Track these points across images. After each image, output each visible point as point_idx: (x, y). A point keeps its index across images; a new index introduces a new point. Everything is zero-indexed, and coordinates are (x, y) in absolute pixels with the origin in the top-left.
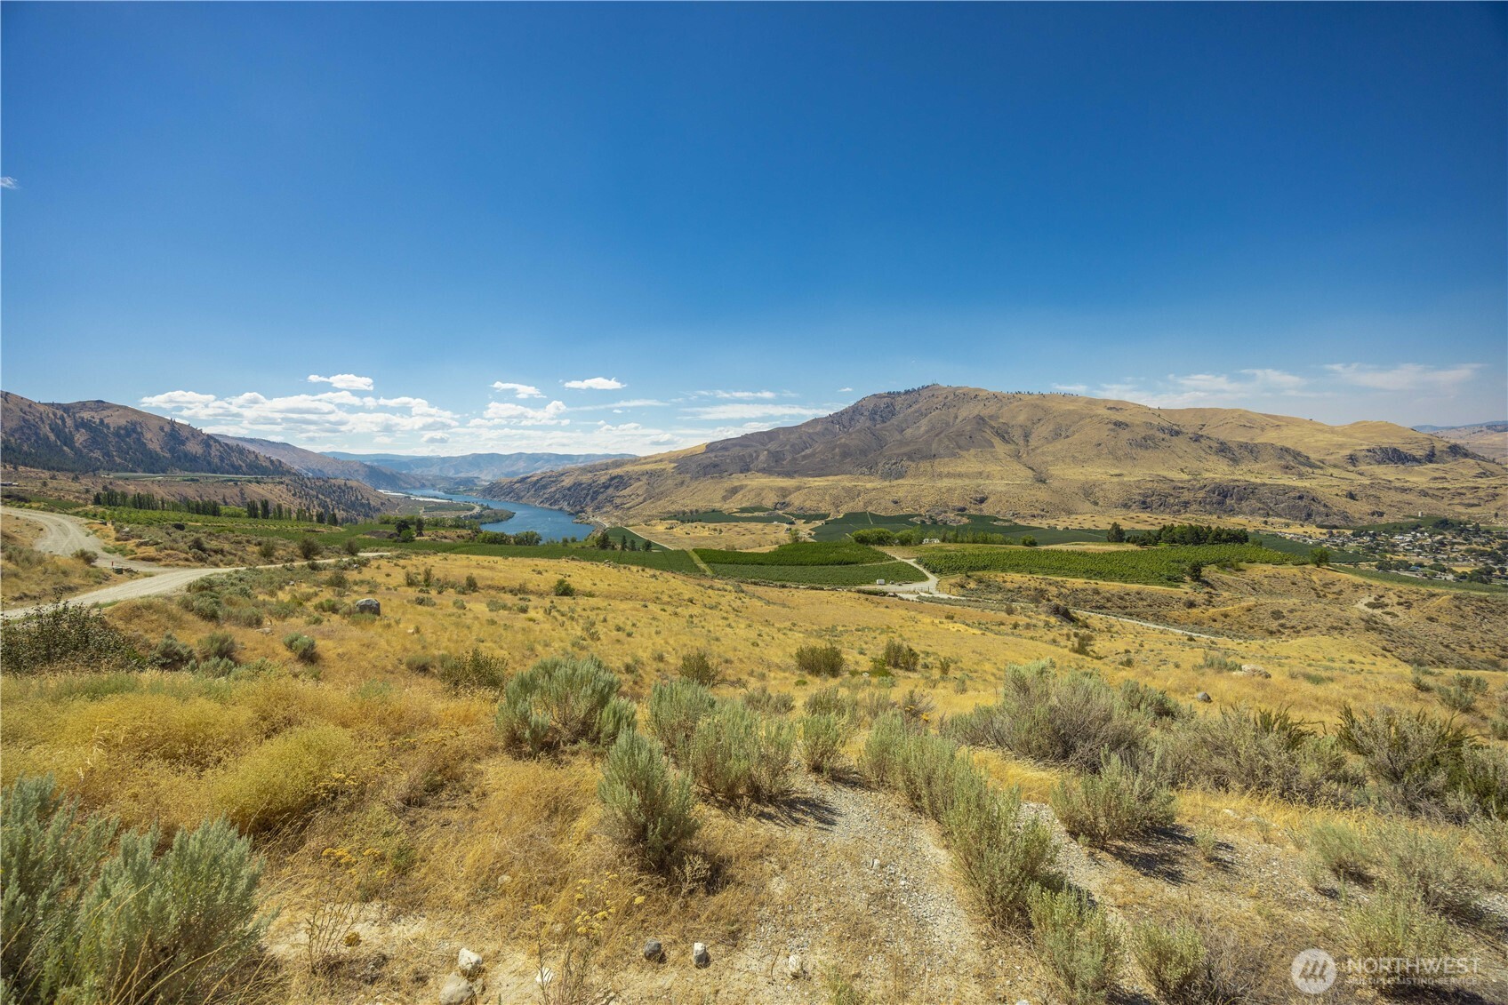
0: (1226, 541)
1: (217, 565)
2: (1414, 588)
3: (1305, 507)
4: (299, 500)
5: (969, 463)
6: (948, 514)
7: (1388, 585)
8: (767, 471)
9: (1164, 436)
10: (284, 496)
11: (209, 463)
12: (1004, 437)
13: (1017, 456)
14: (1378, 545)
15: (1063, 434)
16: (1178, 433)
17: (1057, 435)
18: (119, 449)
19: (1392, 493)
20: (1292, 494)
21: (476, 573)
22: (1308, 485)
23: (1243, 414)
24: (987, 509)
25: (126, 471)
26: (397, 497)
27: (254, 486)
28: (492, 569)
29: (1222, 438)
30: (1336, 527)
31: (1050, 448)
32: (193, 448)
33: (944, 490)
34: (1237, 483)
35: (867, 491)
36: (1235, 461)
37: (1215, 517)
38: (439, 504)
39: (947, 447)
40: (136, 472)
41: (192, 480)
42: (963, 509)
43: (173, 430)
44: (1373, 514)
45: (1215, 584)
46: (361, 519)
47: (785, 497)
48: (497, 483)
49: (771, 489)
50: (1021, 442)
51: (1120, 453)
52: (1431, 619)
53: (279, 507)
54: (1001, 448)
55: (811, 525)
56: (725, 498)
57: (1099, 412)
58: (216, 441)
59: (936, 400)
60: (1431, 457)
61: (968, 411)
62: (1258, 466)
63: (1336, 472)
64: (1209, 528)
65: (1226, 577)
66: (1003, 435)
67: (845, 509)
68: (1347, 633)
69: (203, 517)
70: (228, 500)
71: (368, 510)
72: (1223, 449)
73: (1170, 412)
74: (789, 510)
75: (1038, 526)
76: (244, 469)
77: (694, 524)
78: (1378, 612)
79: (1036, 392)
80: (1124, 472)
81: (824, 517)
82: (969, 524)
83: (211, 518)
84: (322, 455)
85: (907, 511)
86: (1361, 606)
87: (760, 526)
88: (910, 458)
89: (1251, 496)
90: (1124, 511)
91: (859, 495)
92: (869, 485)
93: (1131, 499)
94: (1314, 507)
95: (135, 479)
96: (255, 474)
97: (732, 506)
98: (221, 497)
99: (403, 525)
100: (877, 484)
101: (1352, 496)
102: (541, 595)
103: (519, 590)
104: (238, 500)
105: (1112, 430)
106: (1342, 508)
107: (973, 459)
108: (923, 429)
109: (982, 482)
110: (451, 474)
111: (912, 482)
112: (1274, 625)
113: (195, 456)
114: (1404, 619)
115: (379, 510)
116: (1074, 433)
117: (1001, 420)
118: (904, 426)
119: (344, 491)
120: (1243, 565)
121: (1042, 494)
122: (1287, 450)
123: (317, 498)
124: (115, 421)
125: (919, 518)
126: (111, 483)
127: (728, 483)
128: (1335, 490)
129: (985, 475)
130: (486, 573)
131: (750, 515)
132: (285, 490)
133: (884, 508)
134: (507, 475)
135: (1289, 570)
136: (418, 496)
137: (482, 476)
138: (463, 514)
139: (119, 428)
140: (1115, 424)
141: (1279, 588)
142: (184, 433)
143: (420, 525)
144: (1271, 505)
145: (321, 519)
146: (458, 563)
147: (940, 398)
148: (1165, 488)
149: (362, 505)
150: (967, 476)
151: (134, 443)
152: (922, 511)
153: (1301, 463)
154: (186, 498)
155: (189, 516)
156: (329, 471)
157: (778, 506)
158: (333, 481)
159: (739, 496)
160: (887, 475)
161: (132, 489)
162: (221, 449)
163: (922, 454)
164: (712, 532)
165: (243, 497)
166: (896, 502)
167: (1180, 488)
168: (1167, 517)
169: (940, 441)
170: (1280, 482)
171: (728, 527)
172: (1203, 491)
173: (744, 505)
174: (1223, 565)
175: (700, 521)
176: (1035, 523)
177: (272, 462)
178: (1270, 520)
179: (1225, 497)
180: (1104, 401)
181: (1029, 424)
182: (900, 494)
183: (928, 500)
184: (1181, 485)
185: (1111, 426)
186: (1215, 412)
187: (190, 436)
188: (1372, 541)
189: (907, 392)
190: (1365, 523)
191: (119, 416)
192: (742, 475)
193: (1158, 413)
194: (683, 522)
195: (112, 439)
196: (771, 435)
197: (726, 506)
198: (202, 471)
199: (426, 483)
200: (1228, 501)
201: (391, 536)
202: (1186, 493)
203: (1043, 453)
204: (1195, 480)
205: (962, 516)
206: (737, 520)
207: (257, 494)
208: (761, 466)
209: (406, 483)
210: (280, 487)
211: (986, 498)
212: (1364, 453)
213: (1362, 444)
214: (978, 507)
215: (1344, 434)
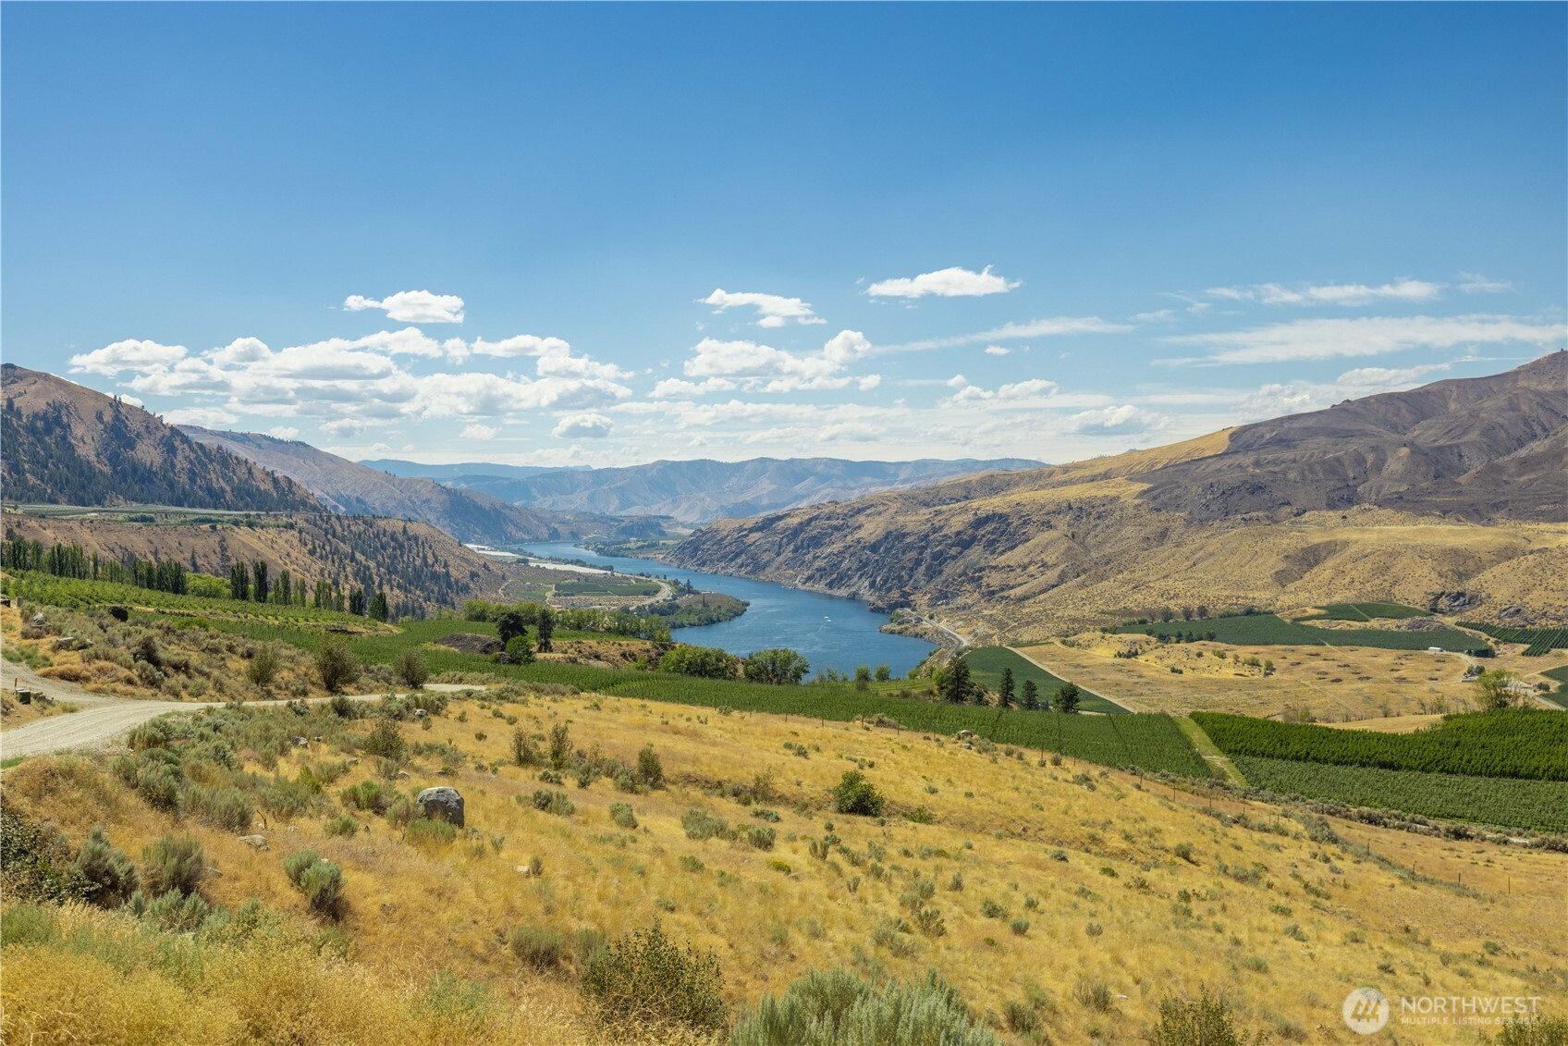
1: (177, 696)
4: (320, 564)
8: (1408, 503)
10: (294, 554)
11: (171, 485)
18: (34, 459)
21: (660, 743)
25: (42, 500)
26: (502, 562)
27: (243, 534)
28: (694, 735)
32: (147, 453)
38: (587, 577)
40: (55, 502)
41: (144, 519)
43: (116, 417)
46: (431, 607)
47: (1462, 576)
48: (710, 531)
49: (1422, 553)
53: (285, 576)
56: (1282, 578)
58: (185, 440)
69: (157, 594)
70: (199, 562)
71: (445, 587)
74: (1474, 614)
76: (229, 496)
77: (1194, 647)
83: (169, 596)
84: (364, 468)
87: (1387, 657)
95: (54, 515)
96: (247, 506)
97: (1303, 598)
98: (188, 555)
99: (512, 625)
102: (803, 807)
103: (754, 792)
104: (215, 560)
110: (613, 508)
113: (150, 471)
115: (466, 589)
119: (401, 546)
123: (353, 559)
124: (32, 402)
126: (19, 525)
127: (1292, 538)
130: (682, 745)
131: (1356, 625)
132: (296, 542)
134: (732, 512)
136: (544, 559)
137: (678, 515)
138: (635, 603)
139: (36, 416)
142: (135, 425)
143: (546, 624)
145: (357, 606)
146: (623, 718)
149: (435, 577)
151: (57, 444)
154: (132, 556)
155: (135, 591)
156: (375, 501)
157: (1444, 603)
158: (382, 523)
159: (1325, 571)
161: (50, 537)
162: (193, 456)
164: (1246, 670)
165: (225, 558)
171: (1292, 658)
173: (1337, 598)
175: (1211, 637)
177: (275, 481)
187: (142, 430)
191: (37, 394)
192: (1333, 516)
194: (1163, 638)
195: (25, 439)
196: (1420, 403)
197: (1286, 599)
198: (161, 500)
199: (562, 529)
201: (487, 649)
206: (1319, 638)
207: (252, 549)
208: (1390, 488)
209: (519, 528)
210: (289, 535)
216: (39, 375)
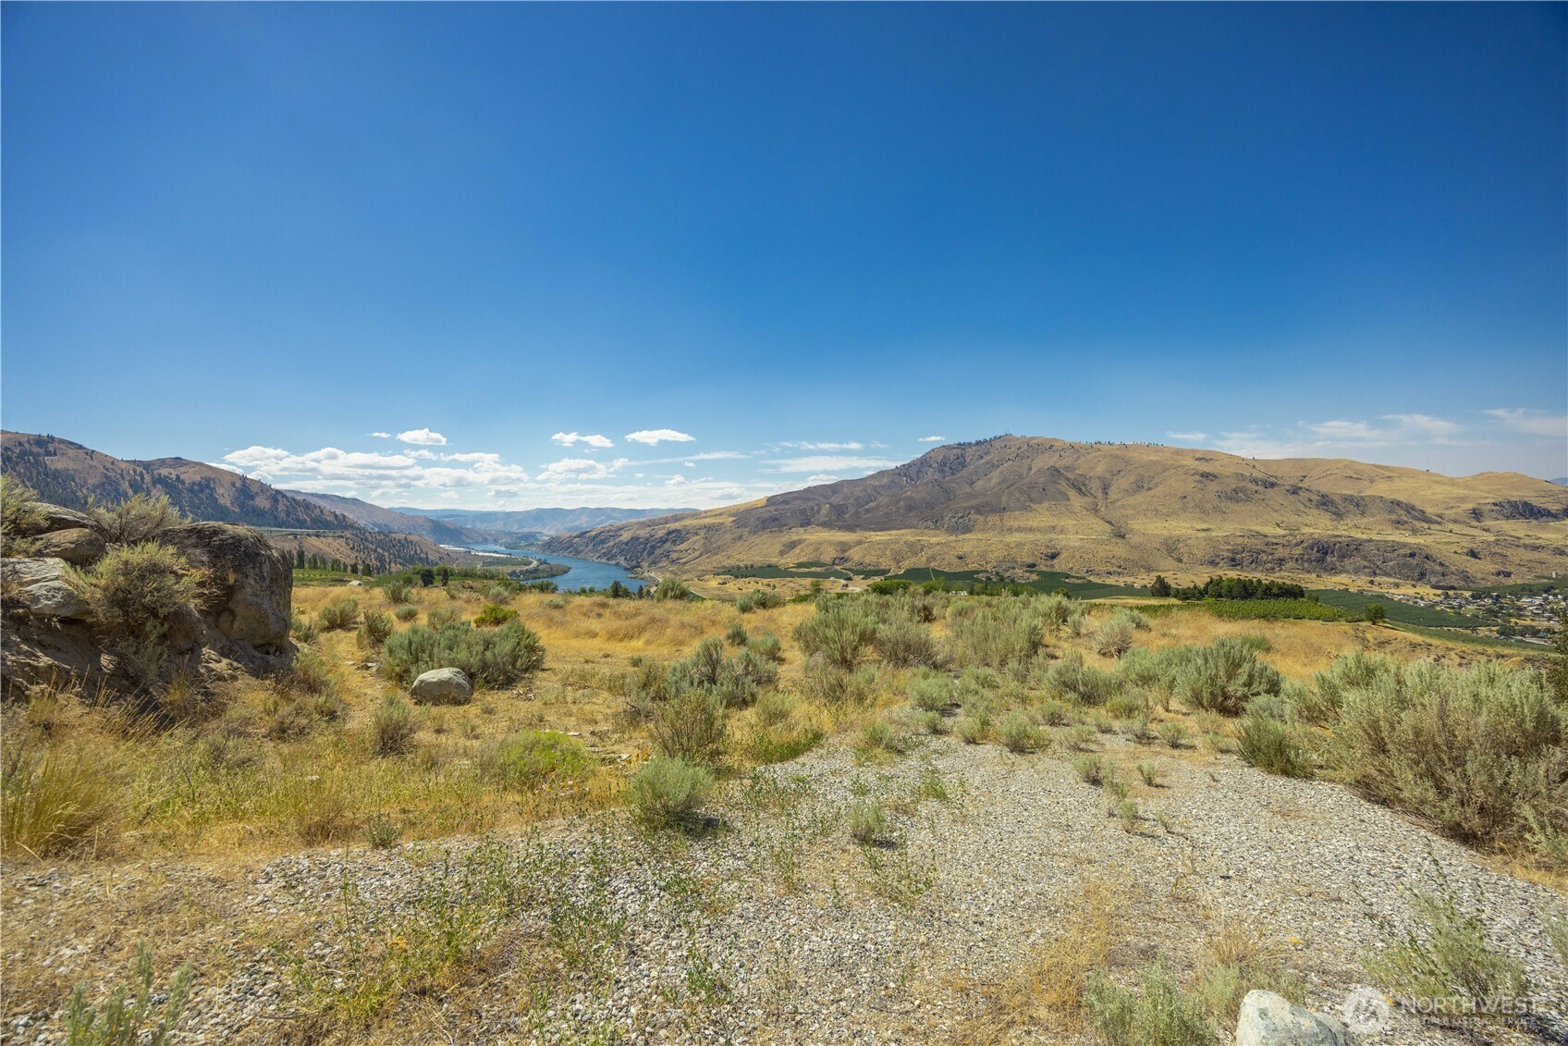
3: (1417, 566)
4: (356, 554)
5: (1042, 517)
6: (1017, 570)
8: (828, 525)
9: (1257, 488)
10: (341, 549)
11: (276, 518)
12: (1080, 490)
13: (1095, 510)
14: (1501, 608)
15: (1146, 486)
16: (1273, 485)
17: (1138, 487)
18: (194, 505)
19: (1521, 551)
20: (1402, 552)
22: (1422, 541)
23: (1351, 465)
24: (1059, 565)
26: (456, 552)
27: (313, 540)
29: (1324, 490)
30: (1453, 588)
31: (1131, 500)
32: (262, 502)
33: (1013, 545)
34: (1339, 539)
35: (931, 546)
36: (1339, 515)
37: (1314, 575)
38: (498, 558)
39: (1019, 499)
42: (1033, 566)
43: (244, 485)
44: (1498, 574)
47: (844, 551)
48: (557, 537)
49: (830, 543)
50: (1100, 495)
51: (1208, 506)
53: (337, 560)
54: (1076, 501)
55: (870, 581)
56: (782, 553)
57: (1184, 462)
58: (284, 496)
59: (1009, 451)
61: (1042, 462)
62: (1365, 520)
63: (1456, 528)
66: (1080, 487)
67: (906, 565)
72: (1325, 502)
73: (1267, 463)
74: (848, 565)
75: (1114, 583)
76: (309, 523)
77: (747, 580)
79: (1117, 443)
80: (1212, 527)
81: (883, 572)
82: (1038, 581)
85: (971, 567)
88: (978, 511)
89: (1355, 553)
90: (1213, 569)
91: (922, 550)
92: (933, 540)
93: (1217, 556)
94: (1428, 565)
96: (319, 528)
97: (789, 561)
100: (943, 538)
101: (1473, 554)
105: (1198, 481)
106: (1462, 567)
107: (1047, 513)
108: (994, 481)
109: (1055, 537)
111: (979, 536)
113: (263, 511)
115: (437, 564)
116: (1157, 485)
117: (1078, 472)
118: (974, 478)
119: (403, 546)
121: (1120, 550)
122: (1399, 504)
123: (375, 551)
124: (190, 477)
125: (985, 575)
127: (786, 538)
128: (1454, 547)
131: (807, 570)
132: (343, 544)
133: (948, 564)
134: (567, 530)
137: (543, 531)
138: (518, 569)
139: (194, 483)
140: (1202, 475)
142: (255, 489)
144: (1379, 563)
147: (1013, 449)
148: (1257, 544)
149: (420, 559)
150: (1039, 530)
151: (207, 498)
152: (989, 567)
153: (1415, 519)
156: (395, 526)
157: (837, 561)
158: (394, 535)
159: (797, 550)
160: (954, 530)
162: (288, 504)
163: (992, 507)
164: (766, 588)
166: (961, 558)
167: (1273, 544)
169: (1010, 493)
170: (1390, 538)
171: (783, 582)
172: (1300, 547)
173: (801, 560)
175: (754, 576)
176: (1111, 581)
177: (336, 516)
178: (1377, 579)
179: (1326, 554)
180: (1193, 451)
181: (1108, 475)
182: (965, 549)
183: (996, 555)
184: (1275, 541)
185: (1197, 478)
186: (1319, 462)
187: (259, 491)
188: (1494, 604)
189: (978, 443)
190: (1489, 584)
191: (195, 473)
192: (802, 530)
193: (1252, 464)
194: (737, 577)
195: (186, 495)
196: (834, 488)
197: (783, 561)
198: (269, 525)
199: (487, 537)
200: (1328, 559)
202: (1281, 549)
203: (1123, 507)
204: (1291, 535)
205: (1032, 572)
206: (793, 575)
207: (317, 547)
208: (823, 519)
209: (468, 538)
210: (340, 541)
211: (1058, 554)
212: (1489, 507)
213: (1486, 497)
214: (1049, 563)
215: (1466, 487)
216: (196, 463)
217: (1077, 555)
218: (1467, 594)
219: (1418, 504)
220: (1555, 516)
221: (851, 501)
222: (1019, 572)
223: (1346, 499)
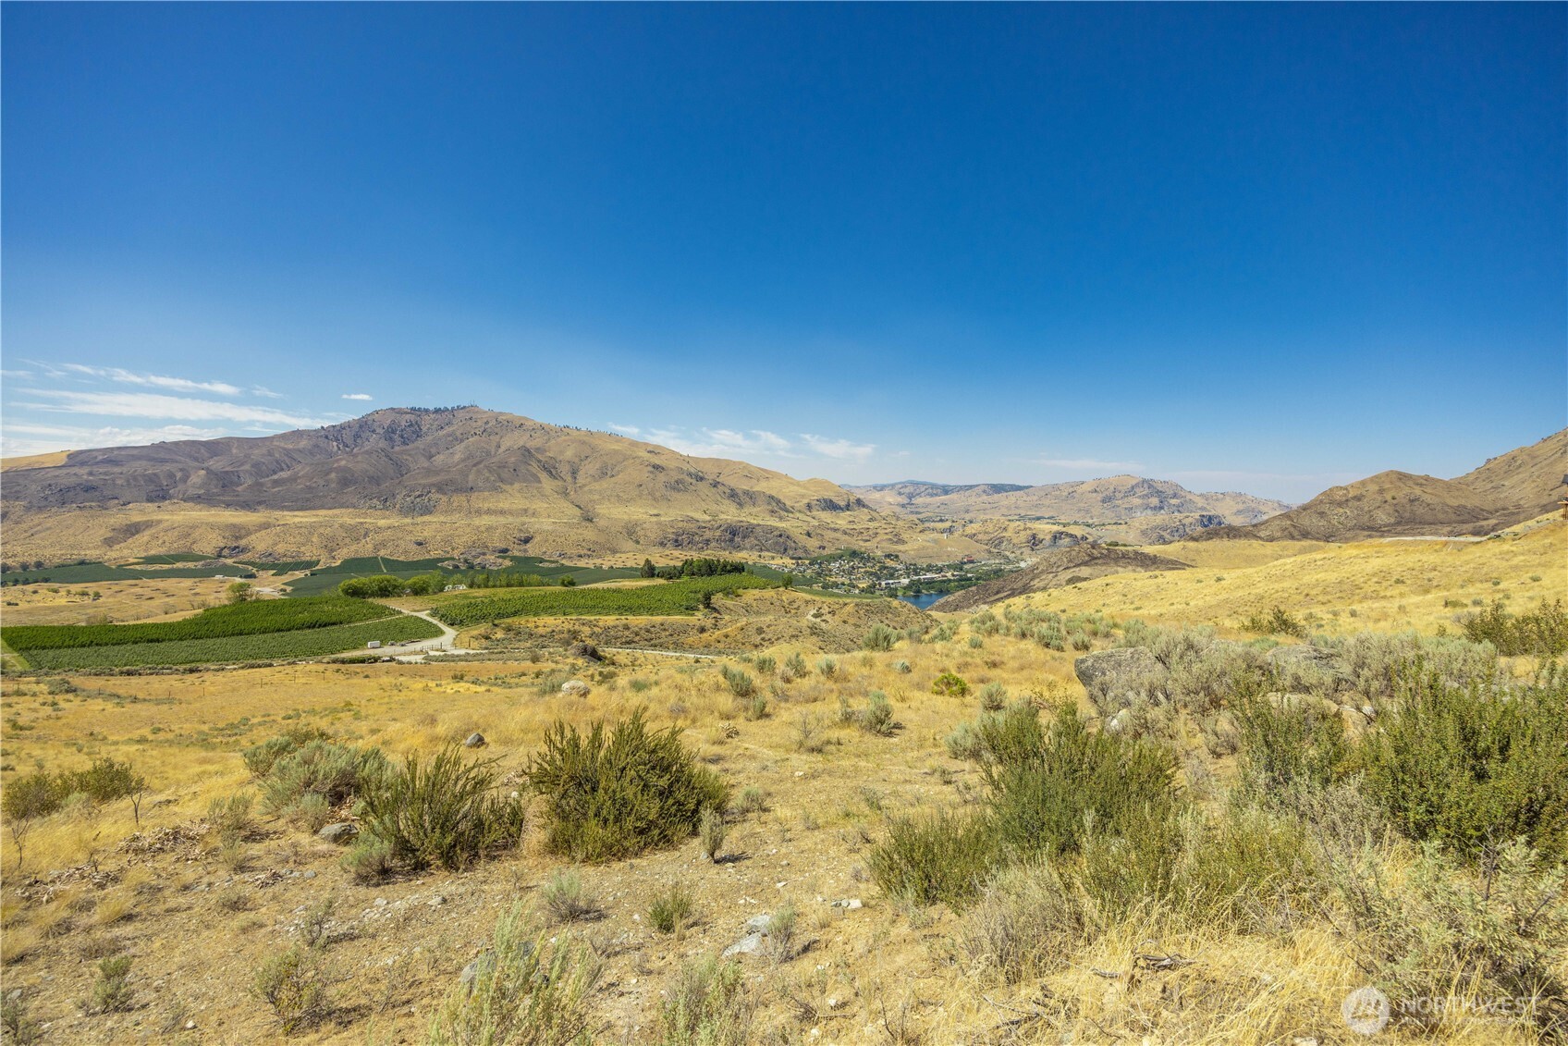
0: (730, 572)
2: (836, 600)
3: (783, 543)
5: (512, 499)
6: (487, 557)
7: (824, 599)
8: (204, 500)
9: (692, 481)
12: (551, 472)
13: (565, 493)
14: (822, 571)
15: (609, 473)
16: (701, 479)
17: (603, 474)
19: (829, 532)
20: (775, 533)
22: (785, 526)
23: (746, 466)
24: (532, 550)
29: (733, 485)
30: (800, 558)
31: (596, 486)
33: (483, 529)
34: (742, 524)
35: (379, 530)
36: (741, 505)
37: (727, 552)
39: (488, 479)
42: (505, 551)
44: (820, 548)
45: (722, 610)
47: (237, 538)
49: (212, 527)
50: (569, 479)
51: (658, 494)
52: (845, 622)
54: (548, 484)
55: (287, 578)
56: (109, 542)
57: (641, 454)
59: (474, 425)
60: (848, 507)
61: (511, 441)
62: (755, 510)
63: (800, 516)
64: (718, 561)
65: (729, 603)
66: (551, 470)
67: (344, 554)
68: (800, 639)
72: (733, 495)
73: (697, 460)
74: (245, 557)
75: (585, 566)
78: (818, 620)
79: (583, 428)
80: (661, 512)
81: (308, 565)
82: (512, 567)
85: (434, 554)
86: (809, 617)
87: (188, 582)
88: (441, 489)
89: (751, 534)
90: (661, 549)
91: (366, 535)
92: (382, 523)
93: (665, 538)
94: (790, 543)
97: (126, 553)
100: (395, 520)
101: (809, 534)
105: (651, 472)
106: (803, 544)
107: (518, 495)
108: (457, 457)
109: (527, 520)
111: (442, 518)
112: (758, 640)
114: (831, 624)
116: (618, 473)
117: (548, 454)
118: (433, 451)
120: (740, 591)
121: (589, 534)
122: (771, 497)
125: (451, 562)
127: (117, 518)
128: (800, 530)
129: (530, 512)
131: (166, 567)
133: (404, 551)
135: (769, 593)
141: (763, 609)
144: (763, 542)
147: (479, 423)
148: (692, 527)
150: (511, 513)
152: (455, 554)
153: (781, 509)
157: (226, 552)
159: (144, 537)
160: (409, 510)
163: (455, 486)
166: (419, 544)
167: (702, 528)
168: (693, 553)
169: (478, 471)
170: (769, 523)
171: (116, 588)
172: (719, 530)
173: (153, 552)
174: (728, 592)
176: (582, 563)
178: (763, 554)
179: (734, 535)
180: (645, 444)
181: (576, 460)
182: (425, 534)
183: (463, 539)
184: (703, 525)
185: (650, 469)
186: (728, 463)
188: (819, 568)
189: (437, 411)
190: (816, 555)
192: (151, 506)
193: (687, 460)
196: (214, 447)
197: (112, 554)
200: (736, 539)
202: (708, 532)
203: (590, 491)
204: (713, 520)
205: (504, 558)
206: (137, 575)
208: (191, 492)
211: (531, 538)
212: (815, 502)
213: (814, 495)
214: (522, 547)
215: (805, 488)
217: (551, 538)
218: (807, 562)
219: (781, 498)
220: (842, 509)
221: (247, 467)
222: (491, 558)
223: (746, 493)
